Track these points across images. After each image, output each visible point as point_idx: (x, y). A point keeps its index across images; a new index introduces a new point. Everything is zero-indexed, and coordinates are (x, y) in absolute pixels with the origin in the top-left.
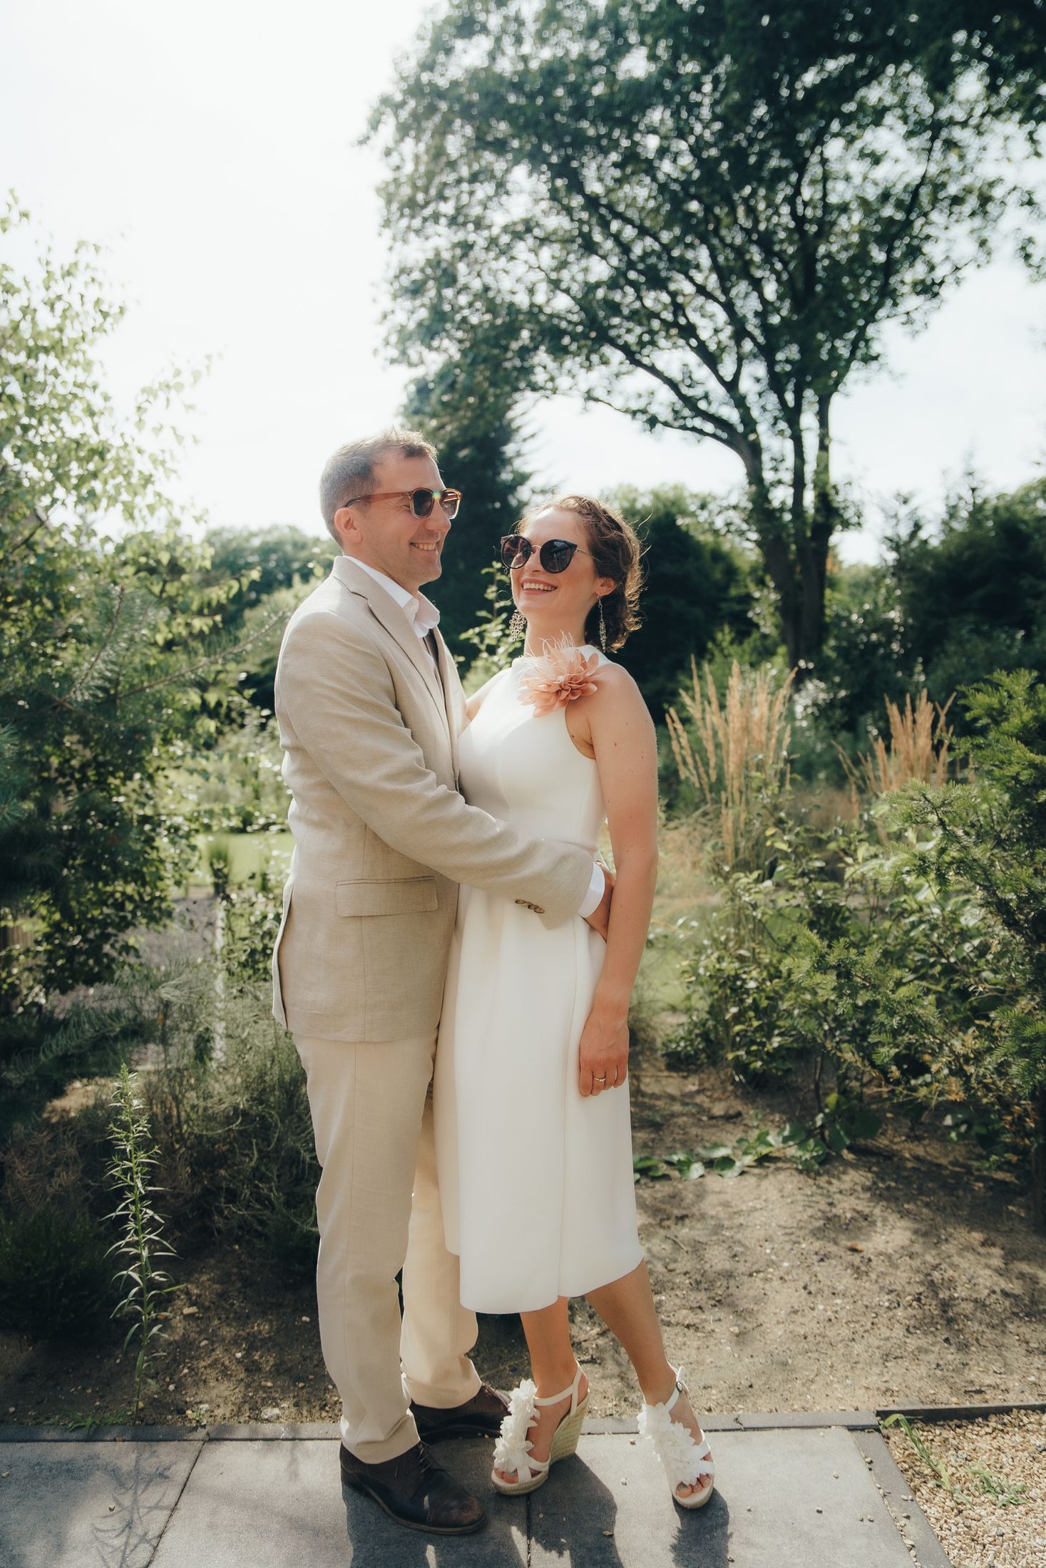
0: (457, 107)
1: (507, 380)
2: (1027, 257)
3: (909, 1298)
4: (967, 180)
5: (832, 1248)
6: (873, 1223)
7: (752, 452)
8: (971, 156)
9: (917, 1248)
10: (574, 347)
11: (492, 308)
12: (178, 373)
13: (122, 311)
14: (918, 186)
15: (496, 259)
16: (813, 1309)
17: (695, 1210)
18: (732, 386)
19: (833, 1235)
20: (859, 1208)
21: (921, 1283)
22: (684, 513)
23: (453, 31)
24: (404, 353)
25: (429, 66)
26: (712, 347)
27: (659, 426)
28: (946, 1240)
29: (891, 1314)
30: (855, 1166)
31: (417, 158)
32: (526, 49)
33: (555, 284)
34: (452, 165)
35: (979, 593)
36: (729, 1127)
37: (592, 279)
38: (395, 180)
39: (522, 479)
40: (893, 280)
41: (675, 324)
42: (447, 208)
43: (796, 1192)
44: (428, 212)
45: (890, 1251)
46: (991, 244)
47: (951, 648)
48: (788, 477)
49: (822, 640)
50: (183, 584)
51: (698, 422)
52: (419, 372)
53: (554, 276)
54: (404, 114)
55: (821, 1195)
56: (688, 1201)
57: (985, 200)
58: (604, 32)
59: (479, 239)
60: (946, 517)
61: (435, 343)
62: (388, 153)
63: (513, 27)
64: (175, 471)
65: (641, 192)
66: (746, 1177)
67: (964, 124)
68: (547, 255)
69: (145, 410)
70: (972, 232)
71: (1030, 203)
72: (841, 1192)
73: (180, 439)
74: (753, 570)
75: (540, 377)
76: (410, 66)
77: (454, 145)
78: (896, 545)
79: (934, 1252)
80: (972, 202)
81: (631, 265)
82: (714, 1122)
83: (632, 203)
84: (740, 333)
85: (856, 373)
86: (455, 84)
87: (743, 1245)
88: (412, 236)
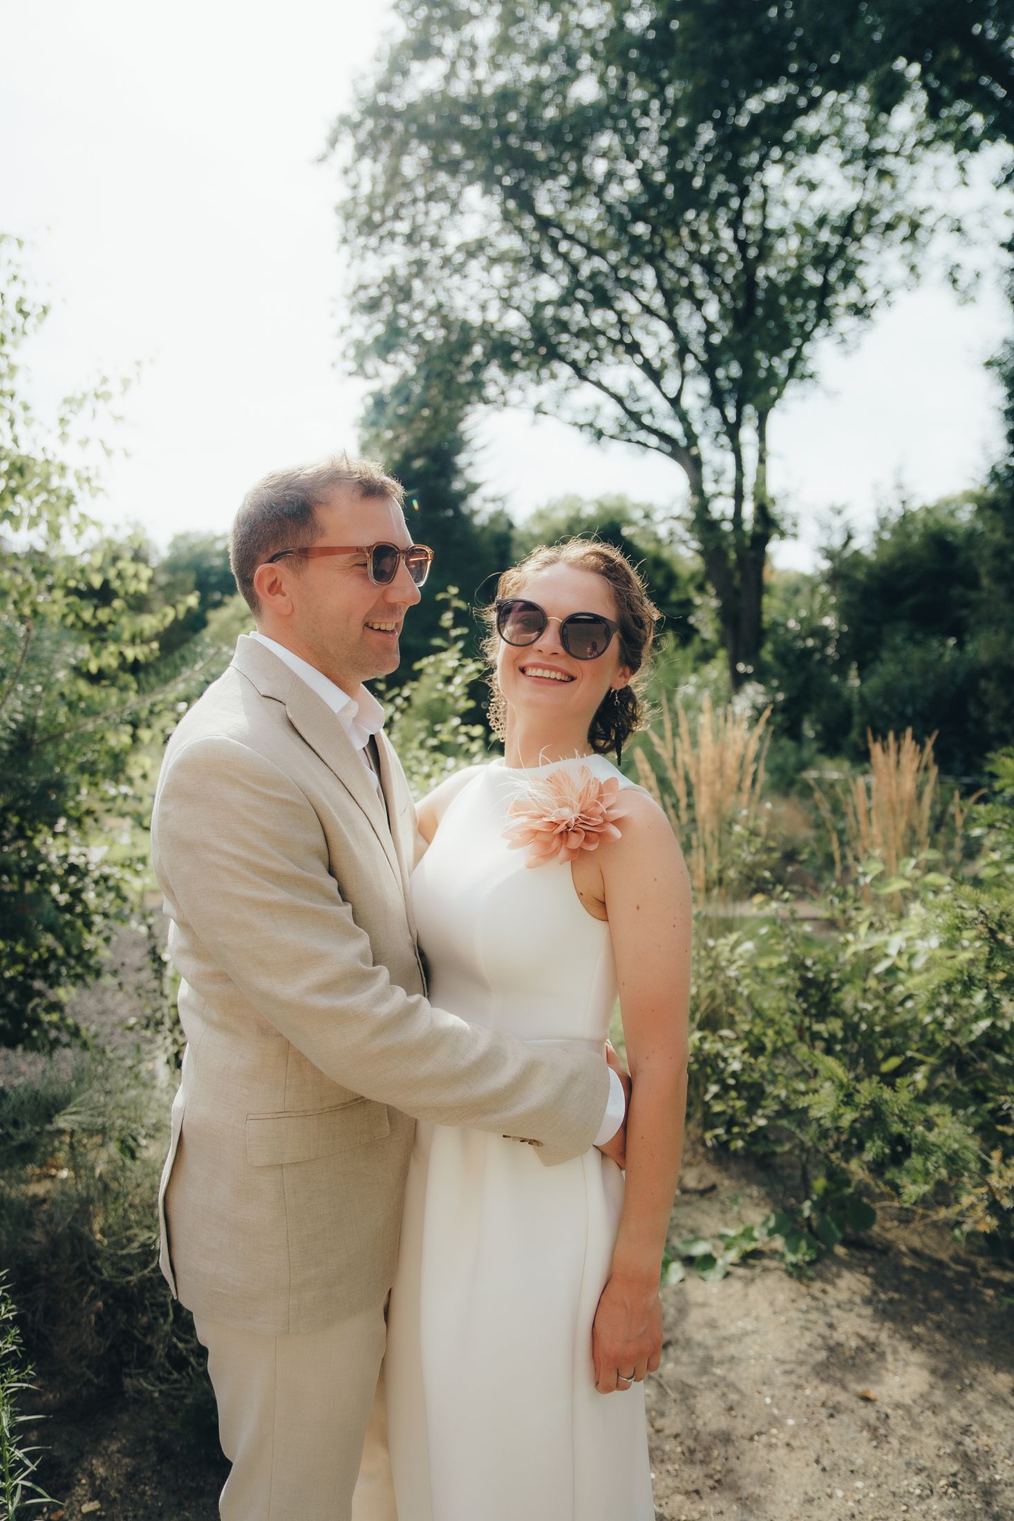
0: (413, 128)
1: (460, 395)
2: (955, 281)
3: (943, 1482)
4: (899, 207)
5: (841, 1397)
6: (882, 1356)
7: (694, 465)
8: (902, 184)
9: (938, 1397)
10: (524, 363)
11: (446, 324)
12: (105, 380)
13: (45, 311)
14: (853, 213)
15: (450, 276)
16: (830, 1496)
17: (678, 1333)
18: (675, 402)
19: (838, 1375)
20: (864, 1332)
21: (952, 1456)
22: (630, 523)
23: (411, 53)
24: (361, 366)
25: (385, 87)
26: (656, 364)
27: (604, 439)
28: (971, 1386)
29: (924, 1507)
30: (850, 1266)
31: (374, 179)
32: (481, 72)
33: (506, 303)
34: (407, 185)
35: (910, 602)
36: (705, 1204)
37: (542, 298)
38: (354, 199)
39: (473, 488)
40: (829, 301)
41: (621, 342)
42: (403, 227)
43: (789, 1305)
44: (383, 231)
45: (908, 1401)
46: (920, 270)
47: (885, 654)
48: (729, 488)
49: (759, 645)
50: (115, 610)
51: (642, 436)
52: (375, 385)
53: (505, 294)
54: (362, 135)
55: (818, 1309)
56: (669, 1319)
57: (915, 226)
58: (556, 58)
59: (434, 258)
60: (877, 528)
61: (391, 357)
62: (346, 171)
63: (468, 51)
64: (102, 490)
65: (590, 214)
66: (731, 1280)
67: (897, 154)
68: (499, 274)
69: (68, 422)
70: (903, 257)
71: (959, 230)
72: (839, 1306)
73: (109, 453)
74: (693, 577)
75: (491, 391)
76: (369, 85)
77: (410, 166)
78: (830, 555)
79: (959, 1405)
80: (903, 229)
81: (579, 285)
82: (686, 1197)
83: (580, 225)
84: (683, 351)
85: (792, 390)
86: (411, 106)
87: (738, 1391)
88: (370, 254)
